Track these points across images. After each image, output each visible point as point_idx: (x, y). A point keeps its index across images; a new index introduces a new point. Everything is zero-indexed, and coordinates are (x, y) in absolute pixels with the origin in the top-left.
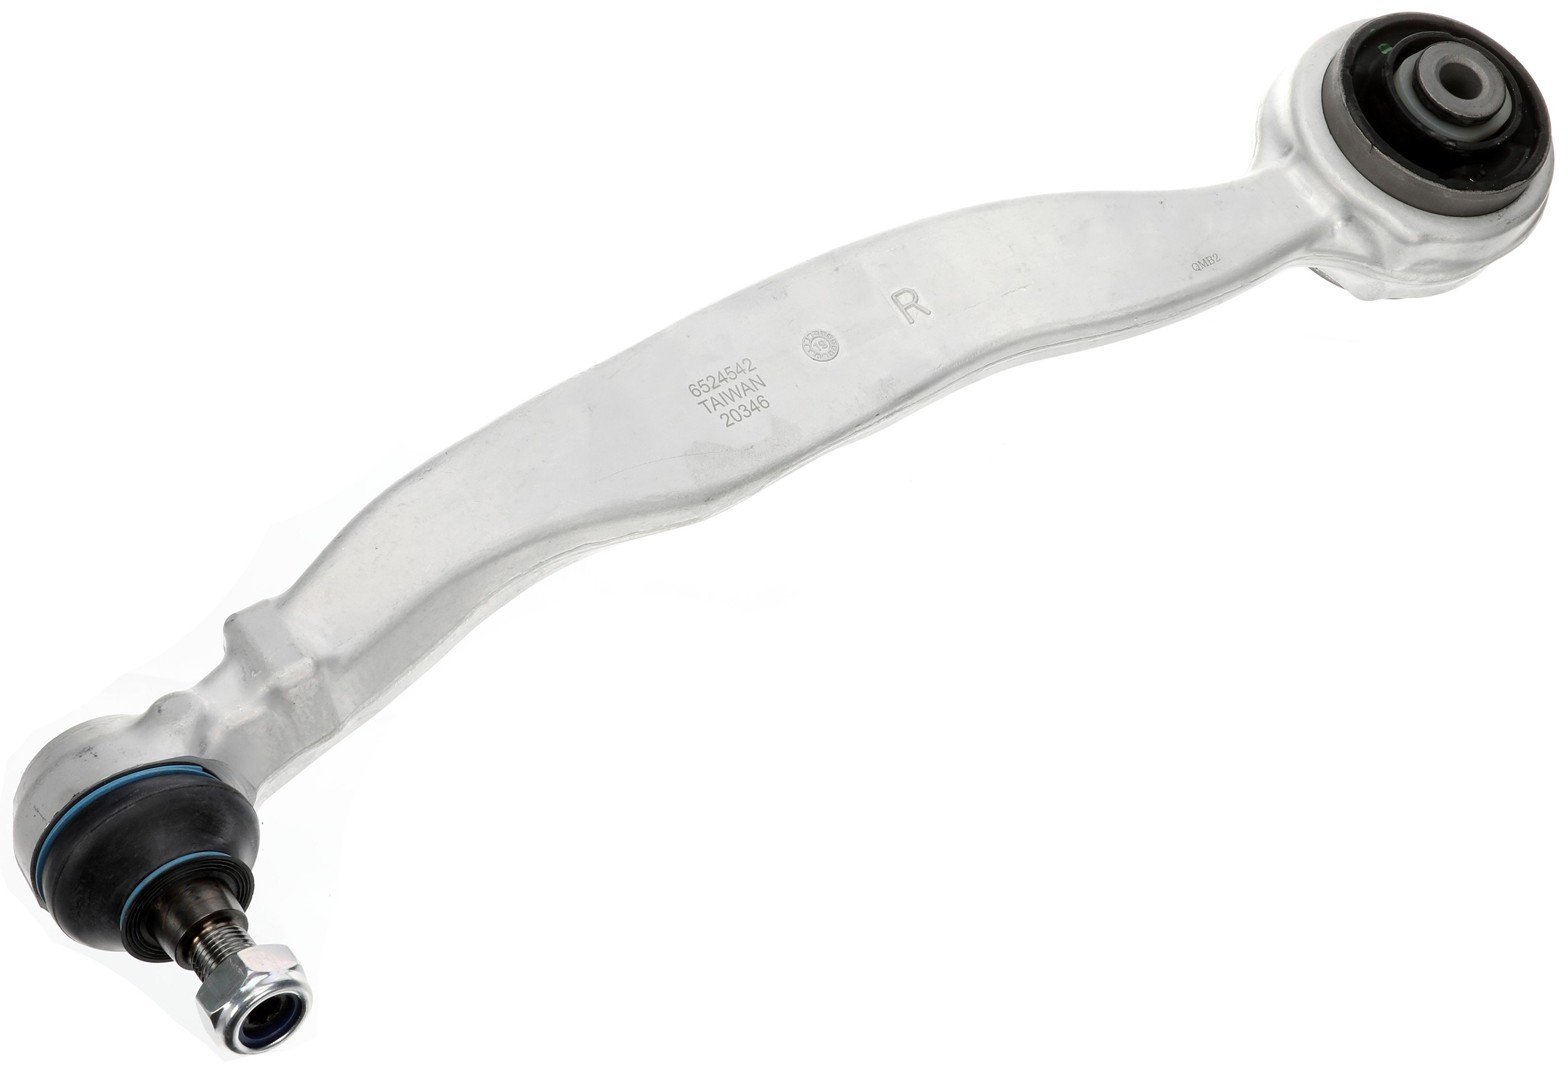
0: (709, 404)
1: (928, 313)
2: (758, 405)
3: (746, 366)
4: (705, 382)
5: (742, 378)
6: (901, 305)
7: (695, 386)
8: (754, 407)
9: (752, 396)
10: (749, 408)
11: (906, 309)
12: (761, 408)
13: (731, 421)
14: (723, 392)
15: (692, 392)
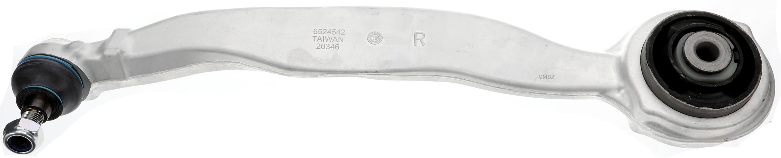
0: (317, 38)
1: (424, 45)
2: (334, 47)
3: (341, 32)
4: (322, 30)
5: (337, 36)
6: (416, 37)
7: (317, 30)
8: (332, 47)
9: (335, 43)
10: (330, 46)
11: (416, 40)
12: (335, 49)
13: (320, 47)
14: (325, 37)
15: (314, 32)
